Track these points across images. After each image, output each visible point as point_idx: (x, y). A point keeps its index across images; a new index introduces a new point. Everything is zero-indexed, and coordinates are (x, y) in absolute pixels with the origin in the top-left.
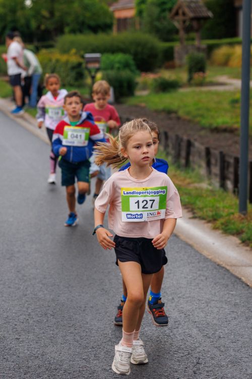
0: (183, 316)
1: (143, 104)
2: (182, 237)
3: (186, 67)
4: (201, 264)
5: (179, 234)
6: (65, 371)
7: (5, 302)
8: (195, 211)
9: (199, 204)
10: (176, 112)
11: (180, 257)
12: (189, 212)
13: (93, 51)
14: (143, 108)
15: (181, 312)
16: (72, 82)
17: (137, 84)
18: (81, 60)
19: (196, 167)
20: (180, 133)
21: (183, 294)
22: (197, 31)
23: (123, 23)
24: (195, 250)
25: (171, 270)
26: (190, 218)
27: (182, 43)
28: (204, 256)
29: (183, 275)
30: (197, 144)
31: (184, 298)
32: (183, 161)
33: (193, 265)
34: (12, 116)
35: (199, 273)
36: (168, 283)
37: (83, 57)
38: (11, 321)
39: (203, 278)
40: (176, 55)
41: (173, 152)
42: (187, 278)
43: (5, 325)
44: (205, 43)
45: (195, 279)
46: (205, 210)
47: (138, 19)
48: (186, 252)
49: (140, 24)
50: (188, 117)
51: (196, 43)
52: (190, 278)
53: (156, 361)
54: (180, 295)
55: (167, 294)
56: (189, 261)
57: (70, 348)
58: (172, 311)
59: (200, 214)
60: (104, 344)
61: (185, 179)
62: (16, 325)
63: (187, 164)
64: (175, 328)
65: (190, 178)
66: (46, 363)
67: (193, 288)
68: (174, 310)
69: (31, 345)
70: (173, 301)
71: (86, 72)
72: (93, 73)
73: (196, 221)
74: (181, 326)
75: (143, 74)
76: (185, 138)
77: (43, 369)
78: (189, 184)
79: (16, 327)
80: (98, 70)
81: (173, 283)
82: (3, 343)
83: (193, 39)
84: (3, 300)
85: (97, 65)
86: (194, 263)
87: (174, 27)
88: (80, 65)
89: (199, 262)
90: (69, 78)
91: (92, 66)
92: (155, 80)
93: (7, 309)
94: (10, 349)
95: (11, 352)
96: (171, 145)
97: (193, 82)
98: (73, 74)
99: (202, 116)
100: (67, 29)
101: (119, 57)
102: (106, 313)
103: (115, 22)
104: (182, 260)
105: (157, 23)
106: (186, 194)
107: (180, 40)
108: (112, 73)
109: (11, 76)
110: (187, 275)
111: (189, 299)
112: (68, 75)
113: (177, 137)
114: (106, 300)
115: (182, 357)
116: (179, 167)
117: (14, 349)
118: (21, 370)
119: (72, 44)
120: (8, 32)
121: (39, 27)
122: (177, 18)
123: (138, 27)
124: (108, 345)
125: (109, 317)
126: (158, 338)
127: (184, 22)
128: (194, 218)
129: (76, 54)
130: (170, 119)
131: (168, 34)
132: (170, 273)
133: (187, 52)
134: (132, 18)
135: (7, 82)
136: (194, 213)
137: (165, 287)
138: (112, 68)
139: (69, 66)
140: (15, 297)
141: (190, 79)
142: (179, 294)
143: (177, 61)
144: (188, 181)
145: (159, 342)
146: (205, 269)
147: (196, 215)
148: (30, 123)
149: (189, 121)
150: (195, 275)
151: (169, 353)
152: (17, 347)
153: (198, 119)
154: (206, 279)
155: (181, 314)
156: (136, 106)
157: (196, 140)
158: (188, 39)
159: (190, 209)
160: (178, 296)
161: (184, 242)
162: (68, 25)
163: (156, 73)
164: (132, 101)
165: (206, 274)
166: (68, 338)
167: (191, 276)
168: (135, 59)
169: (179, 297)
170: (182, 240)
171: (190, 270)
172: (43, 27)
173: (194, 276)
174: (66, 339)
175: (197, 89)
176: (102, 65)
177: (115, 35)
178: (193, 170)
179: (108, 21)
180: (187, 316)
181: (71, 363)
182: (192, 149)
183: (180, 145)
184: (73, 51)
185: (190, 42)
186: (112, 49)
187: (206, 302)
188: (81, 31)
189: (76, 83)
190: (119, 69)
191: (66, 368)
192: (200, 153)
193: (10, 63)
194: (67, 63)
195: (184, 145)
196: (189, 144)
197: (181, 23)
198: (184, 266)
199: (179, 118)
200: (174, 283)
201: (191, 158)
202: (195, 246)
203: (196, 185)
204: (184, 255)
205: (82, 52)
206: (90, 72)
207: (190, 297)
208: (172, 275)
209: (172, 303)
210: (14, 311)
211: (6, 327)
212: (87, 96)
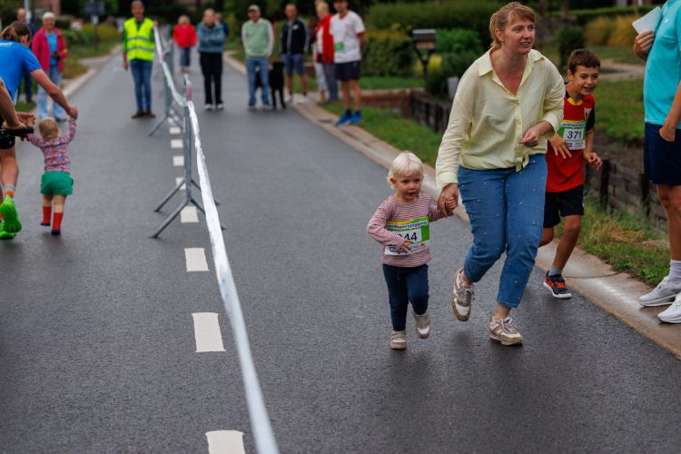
13: (420, 26)
16: (394, 70)
18: (408, 39)
30: (621, 168)
37: (410, 34)
44: (574, 14)
71: (414, 55)
72: (425, 58)
80: (431, 52)
83: (557, 9)
85: (431, 46)
88: (406, 45)
90: (390, 64)
91: (422, 47)
98: (397, 58)
101: (459, 34)
112: (388, 60)
119: (389, 15)
129: (399, 29)
138: (450, 49)
139: (391, 46)
176: (438, 45)
184: (397, 25)
189: (401, 72)
194: (387, 43)
196: (607, 167)
203: (652, 242)
205: (409, 27)
206: (420, 55)
212: (421, 90)
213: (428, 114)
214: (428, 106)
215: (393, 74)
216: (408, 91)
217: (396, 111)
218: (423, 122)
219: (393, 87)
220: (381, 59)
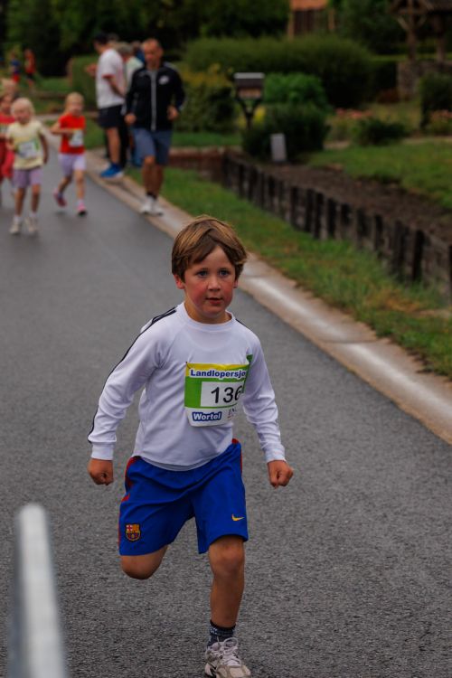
0: (402, 546)
1: (338, 166)
2: (404, 407)
3: (418, 101)
4: (437, 455)
5: (399, 400)
6: (188, 639)
7: (83, 512)
8: (428, 359)
9: (436, 346)
10: (397, 181)
11: (400, 442)
12: (416, 360)
13: (251, 69)
14: (337, 173)
15: (399, 539)
16: (210, 123)
17: (328, 128)
18: (229, 84)
19: (432, 280)
20: (404, 219)
21: (402, 507)
22: (440, 35)
23: (306, 19)
24: (426, 429)
25: (382, 465)
26: (419, 372)
27: (411, 57)
28: (443, 441)
29: (403, 474)
30: (434, 240)
31: (404, 515)
32: (408, 270)
33: (423, 456)
34: (101, 182)
35: (433, 470)
36: (377, 487)
37: (231, 78)
38: (93, 546)
39: (441, 480)
40: (400, 78)
41: (390, 253)
42: (412, 479)
43: (81, 554)
45: (426, 482)
46: (446, 358)
47: (332, 13)
48: (410, 433)
49: (337, 21)
50: (419, 191)
51: (438, 57)
52: (417, 480)
53: (351, 626)
54: (398, 509)
55: (374, 506)
56: (416, 448)
57: (197, 599)
58: (383, 536)
59: (436, 365)
60: (258, 594)
61: (411, 303)
62: (101, 554)
63: (416, 275)
64: (387, 569)
65: (421, 299)
66: (154, 623)
67: (422, 497)
68: (386, 535)
69: (127, 590)
70: (385, 519)
71: (237, 107)
72: (249, 109)
73: (430, 377)
74: (398, 566)
75: (340, 112)
76: (413, 227)
77: (149, 634)
78: (418, 310)
79: (101, 557)
80: (257, 102)
81: (385, 487)
82: (78, 585)
83: (432, 51)
84: (80, 510)
85: (257, 94)
86: (424, 453)
87: (399, 26)
88: (226, 92)
89: (433, 452)
90: (205, 117)
91: (247, 95)
92: (362, 123)
93: (86, 525)
94: (90, 597)
95: (91, 602)
96: (387, 240)
97: (429, 127)
98: (214, 109)
99: (445, 189)
100: (203, 29)
101: (297, 80)
102: (264, 536)
103: (291, 17)
104: (402, 446)
105: (368, 21)
106: (413, 328)
107: (409, 52)
108: (283, 108)
109: (101, 111)
110: (412, 473)
111: (415, 516)
112: (203, 111)
113: (399, 224)
114: (264, 515)
115: (399, 620)
116: (400, 280)
117: (96, 597)
118: (110, 635)
119: (214, 56)
120: (97, 31)
121: (153, 24)
122: (403, 11)
123: (332, 26)
124: (266, 595)
125: (268, 544)
126: (357, 584)
127: (417, 18)
128: (427, 371)
129: (218, 72)
130: (387, 193)
131: (387, 41)
132: (381, 470)
133: (420, 74)
134: (321, 10)
135: (95, 120)
136: (426, 363)
137: (372, 493)
138: (284, 99)
139: (207, 94)
140: (101, 504)
141: (425, 122)
142: (395, 507)
143: (402, 90)
144: (417, 304)
145: (357, 592)
146: (444, 464)
147: (430, 367)
148: (134, 195)
149: (422, 198)
150: (426, 473)
151: (375, 612)
152: (103, 594)
153: (438, 194)
154: (446, 482)
155: (399, 544)
156: (326, 169)
157: (432, 232)
158: (422, 51)
159: (419, 356)
160: (395, 510)
161: (407, 414)
162: (206, 20)
163: (363, 110)
164: (318, 159)
165: (446, 472)
166: (195, 580)
167: (418, 477)
168: (324, 85)
169: (396, 513)
170: (403, 412)
171: (417, 464)
172: (160, 24)
173: (424, 477)
174: (191, 581)
175: (438, 140)
176: (267, 95)
177: (290, 40)
178: (426, 285)
179: (278, 14)
180: (409, 547)
181: (199, 624)
182: (426, 248)
183: (403, 241)
184: (216, 67)
185: (427, 56)
186: (285, 66)
187: (445, 524)
188: (229, 33)
189: (219, 126)
190: (296, 101)
191: (191, 633)
192: (439, 255)
193: (102, 86)
194: (202, 89)
195: (411, 240)
196: (421, 239)
197: (411, 20)
198: (407, 457)
199: (402, 192)
200: (388, 487)
201: (423, 264)
202: (427, 422)
203: (431, 312)
204: (406, 438)
205: (231, 70)
206: (244, 106)
207: (414, 513)
208: (384, 472)
209: (384, 523)
210: (98, 530)
211: (83, 558)
212: (238, 149)
213: (241, 178)
214: (242, 168)
215: (209, 129)
216: (221, 150)
217: (205, 173)
218: (235, 188)
219: (205, 145)
220: (196, 110)
